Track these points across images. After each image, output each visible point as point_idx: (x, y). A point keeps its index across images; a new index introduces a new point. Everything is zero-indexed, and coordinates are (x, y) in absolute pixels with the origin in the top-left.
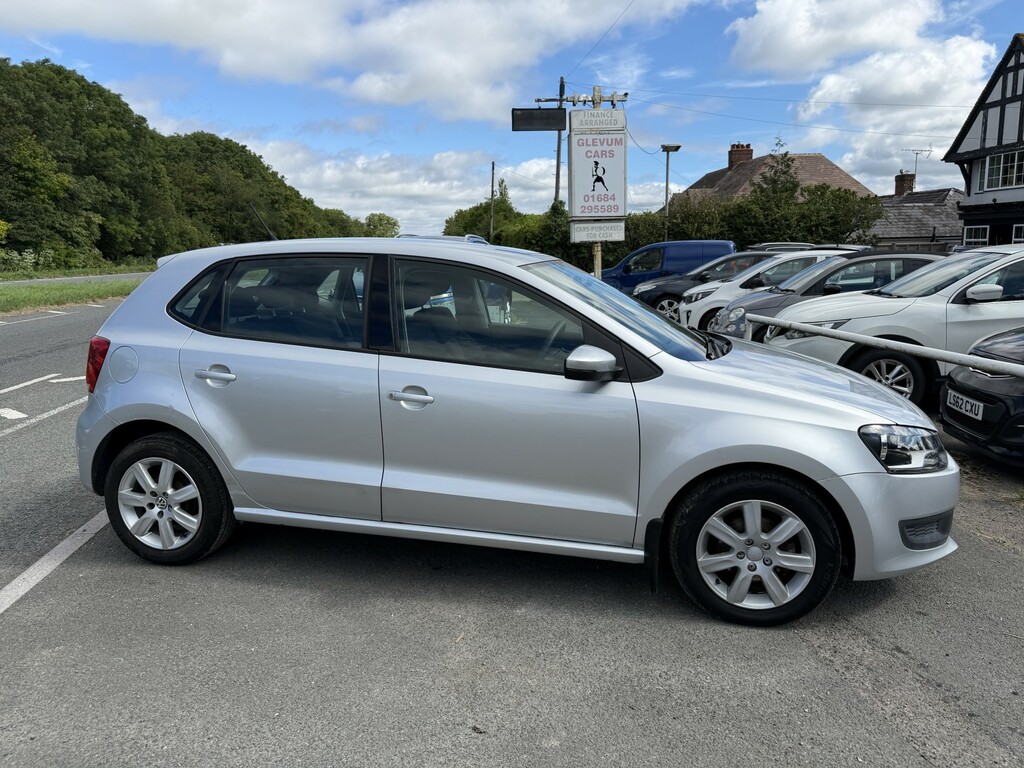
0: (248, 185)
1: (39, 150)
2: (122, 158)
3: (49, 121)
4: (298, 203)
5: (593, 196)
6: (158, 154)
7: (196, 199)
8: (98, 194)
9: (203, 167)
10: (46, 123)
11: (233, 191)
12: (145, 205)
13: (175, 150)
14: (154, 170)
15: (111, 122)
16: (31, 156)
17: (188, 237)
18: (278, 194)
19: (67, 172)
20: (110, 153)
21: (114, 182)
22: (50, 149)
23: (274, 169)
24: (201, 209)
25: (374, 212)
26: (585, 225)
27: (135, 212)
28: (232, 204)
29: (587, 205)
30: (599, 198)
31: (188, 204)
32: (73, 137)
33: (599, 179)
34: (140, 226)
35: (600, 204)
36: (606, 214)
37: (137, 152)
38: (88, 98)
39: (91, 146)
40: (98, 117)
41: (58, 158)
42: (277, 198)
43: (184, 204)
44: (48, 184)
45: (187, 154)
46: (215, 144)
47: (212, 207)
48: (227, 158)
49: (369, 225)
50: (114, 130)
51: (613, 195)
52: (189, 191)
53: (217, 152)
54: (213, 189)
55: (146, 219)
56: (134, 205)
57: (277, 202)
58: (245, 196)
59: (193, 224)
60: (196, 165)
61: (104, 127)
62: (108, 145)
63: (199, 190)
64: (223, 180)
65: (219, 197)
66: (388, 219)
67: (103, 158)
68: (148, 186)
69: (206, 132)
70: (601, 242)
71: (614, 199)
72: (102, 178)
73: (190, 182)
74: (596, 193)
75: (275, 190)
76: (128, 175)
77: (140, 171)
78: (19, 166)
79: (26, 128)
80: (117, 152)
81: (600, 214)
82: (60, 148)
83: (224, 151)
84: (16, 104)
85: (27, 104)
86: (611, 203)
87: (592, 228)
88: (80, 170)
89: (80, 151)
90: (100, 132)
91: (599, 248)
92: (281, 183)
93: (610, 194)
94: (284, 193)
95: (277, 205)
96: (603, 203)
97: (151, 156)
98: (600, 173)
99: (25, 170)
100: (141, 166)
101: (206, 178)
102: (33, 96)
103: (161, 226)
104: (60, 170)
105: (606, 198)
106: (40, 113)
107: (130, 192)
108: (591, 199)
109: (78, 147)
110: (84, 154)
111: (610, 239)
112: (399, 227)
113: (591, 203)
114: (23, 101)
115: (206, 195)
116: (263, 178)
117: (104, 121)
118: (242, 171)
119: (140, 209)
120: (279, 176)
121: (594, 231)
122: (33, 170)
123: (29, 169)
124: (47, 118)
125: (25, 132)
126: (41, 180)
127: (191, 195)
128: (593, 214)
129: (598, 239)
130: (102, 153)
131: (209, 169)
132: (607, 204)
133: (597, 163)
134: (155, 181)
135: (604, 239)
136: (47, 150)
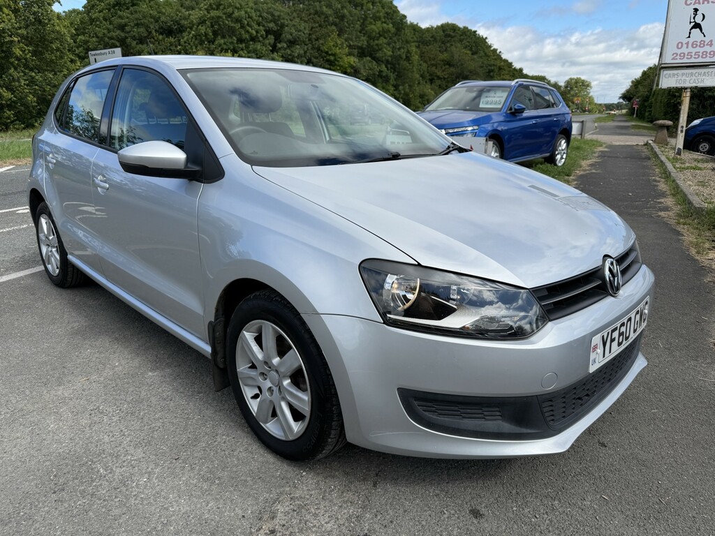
0: (474, 59)
1: (339, 42)
2: (389, 44)
3: (347, 22)
4: (510, 71)
5: (687, 43)
6: (412, 40)
7: (436, 71)
8: (370, 69)
9: (444, 48)
10: (346, 23)
11: (462, 65)
12: (399, 76)
13: (428, 37)
14: (408, 52)
15: (384, 20)
16: (334, 46)
17: (426, 98)
18: (494, 65)
19: (354, 56)
20: (380, 42)
21: (382, 62)
22: (346, 40)
23: (495, 47)
24: (439, 78)
25: (573, 77)
26: (675, 72)
27: (392, 81)
28: (460, 74)
29: (679, 51)
30: (694, 45)
31: (431, 75)
32: (360, 32)
33: (697, 26)
34: (394, 90)
35: (694, 51)
36: (700, 60)
37: (398, 40)
38: (373, 5)
39: (370, 38)
40: (376, 17)
41: (350, 46)
42: (493, 68)
43: (428, 75)
44: (342, 64)
45: (435, 40)
46: (455, 30)
47: (446, 77)
48: (461, 41)
49: (566, 87)
50: (385, 25)
51: (711, 41)
52: (433, 65)
53: (455, 36)
54: (448, 63)
55: (399, 86)
56: (392, 76)
57: (492, 71)
58: (469, 68)
59: (432, 89)
60: (440, 47)
61: (379, 23)
62: (381, 36)
63: (439, 64)
64: (456, 57)
65: (452, 69)
66: (583, 82)
67: (377, 45)
68: (404, 63)
69: (450, 22)
70: (690, 88)
71: (711, 45)
72: (374, 58)
73: (434, 59)
74: (691, 40)
75: (492, 62)
76: (391, 56)
77: (399, 53)
78: (327, 53)
79: (333, 27)
80: (385, 41)
81: (693, 60)
82: (352, 40)
83: (461, 35)
84: (329, 12)
85: (336, 12)
86: (708, 49)
87: (683, 74)
88: (362, 53)
89: (363, 42)
90: (376, 27)
91: (688, 94)
92: (499, 57)
93: (707, 40)
94: (498, 65)
95: (492, 74)
96: (698, 49)
97: (407, 42)
98: (699, 19)
99: (330, 55)
100: (399, 49)
101: (445, 56)
102: (339, 6)
103: (407, 90)
104: (350, 54)
105: (702, 44)
106: (342, 17)
107: (391, 68)
108: (685, 46)
109: (362, 38)
110: (366, 43)
111: (701, 85)
112: (591, 87)
113: (684, 50)
114: (333, 10)
115: (444, 68)
116: (486, 54)
117: (380, 20)
118: (471, 50)
119: (396, 80)
120: (498, 52)
121: (684, 77)
122: (334, 55)
123: (332, 55)
124: (346, 20)
125: (333, 31)
126: (338, 61)
127: (434, 68)
128: (685, 60)
129: (687, 85)
130: (376, 42)
131: (449, 49)
132: (701, 50)
133: (696, 10)
134: (408, 59)
135: (694, 85)
136: (344, 41)
